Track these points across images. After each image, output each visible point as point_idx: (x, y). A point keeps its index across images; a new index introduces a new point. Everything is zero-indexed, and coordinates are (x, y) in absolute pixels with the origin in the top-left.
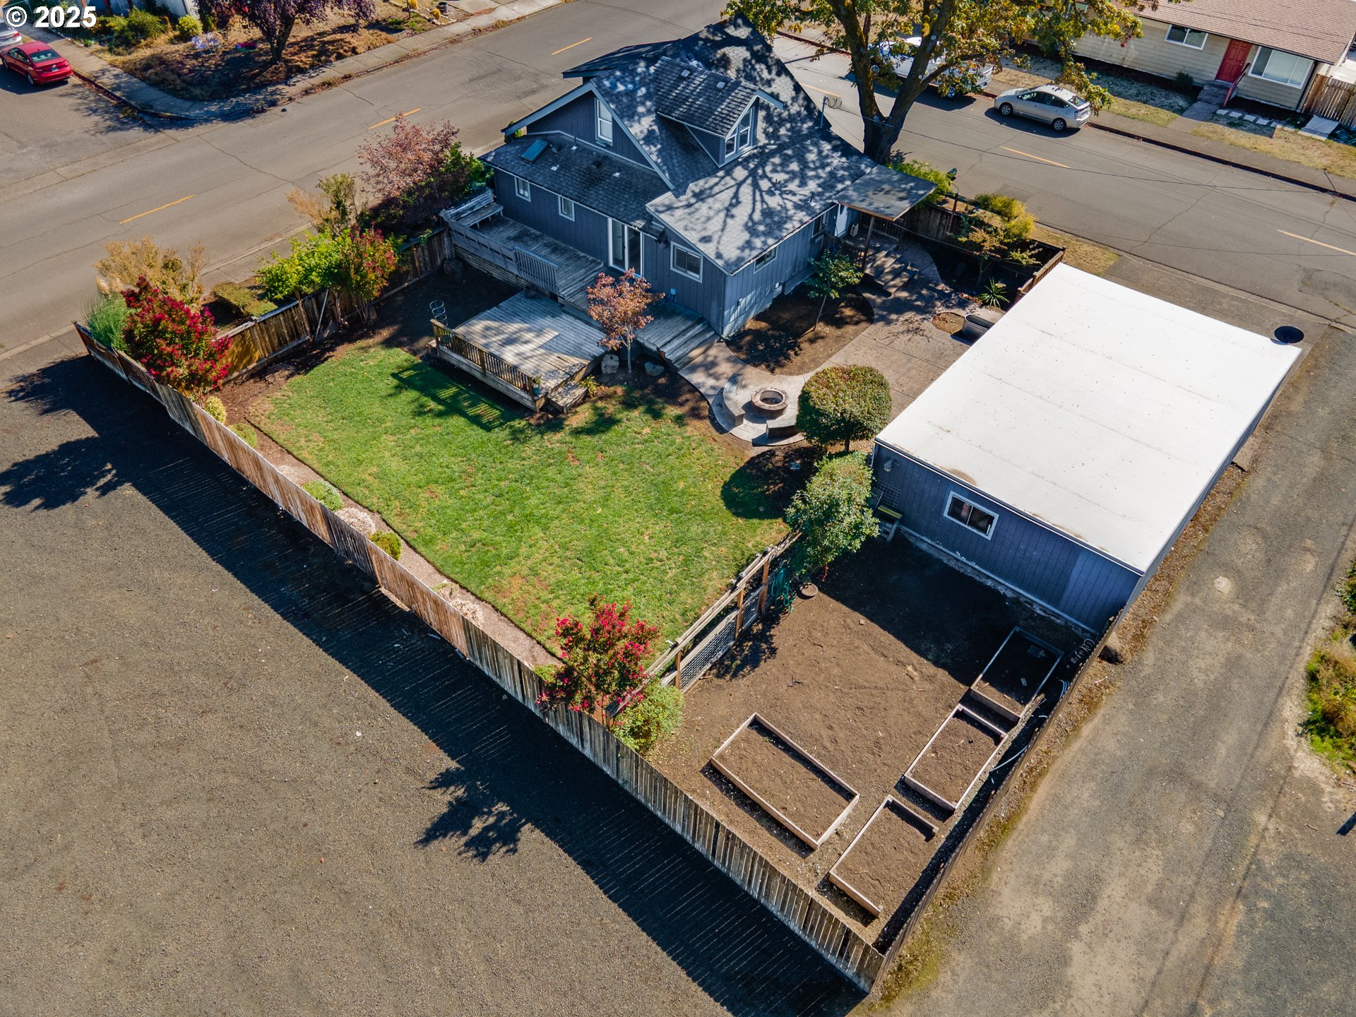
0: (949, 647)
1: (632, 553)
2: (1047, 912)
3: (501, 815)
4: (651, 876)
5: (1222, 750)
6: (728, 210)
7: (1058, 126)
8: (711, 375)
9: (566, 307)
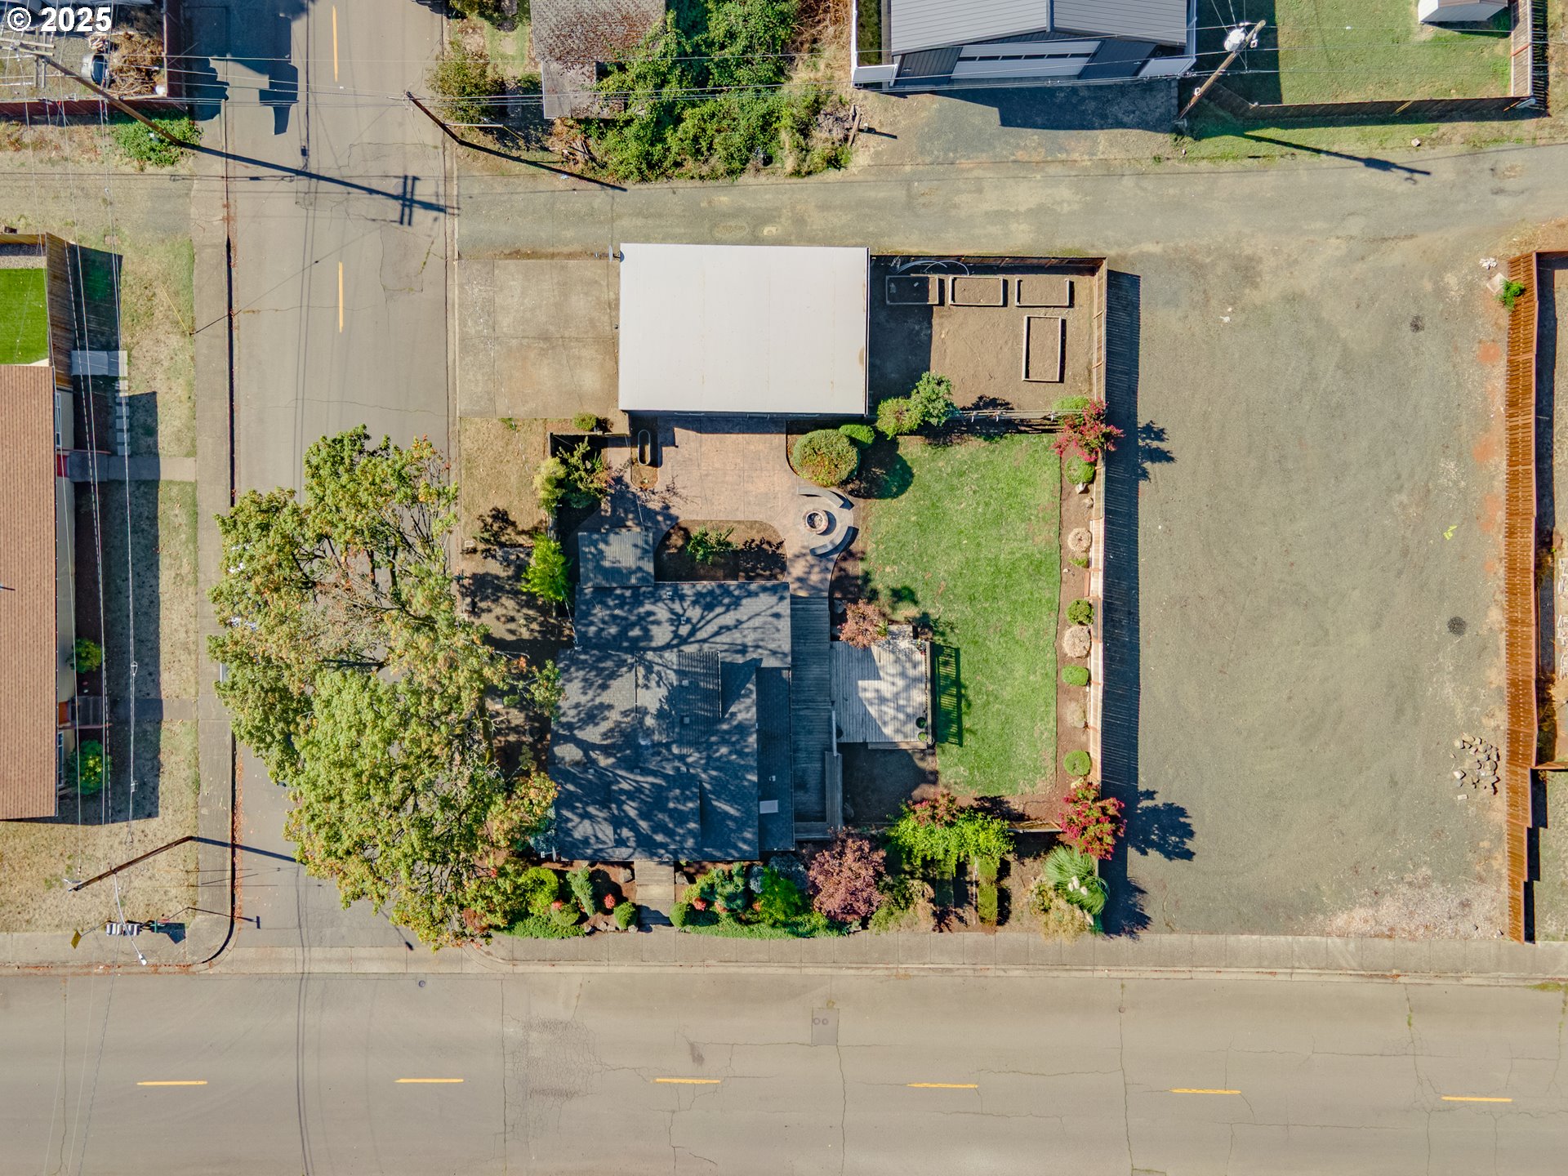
0: (917, 327)
1: (978, 504)
2: (1016, 225)
3: (1143, 439)
5: (881, 195)
6: (736, 627)
8: (810, 573)
9: (833, 699)
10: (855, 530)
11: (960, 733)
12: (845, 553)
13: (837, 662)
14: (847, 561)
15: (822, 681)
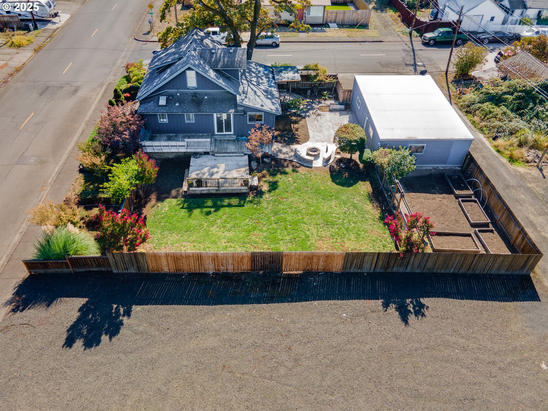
0: (437, 188)
3: (412, 302)
4: (461, 287)
7: (274, 44)
8: (284, 154)
9: (216, 155)
10: (311, 167)
11: (190, 209)
12: (298, 165)
13: (237, 156)
14: (293, 166)
15: (227, 149)
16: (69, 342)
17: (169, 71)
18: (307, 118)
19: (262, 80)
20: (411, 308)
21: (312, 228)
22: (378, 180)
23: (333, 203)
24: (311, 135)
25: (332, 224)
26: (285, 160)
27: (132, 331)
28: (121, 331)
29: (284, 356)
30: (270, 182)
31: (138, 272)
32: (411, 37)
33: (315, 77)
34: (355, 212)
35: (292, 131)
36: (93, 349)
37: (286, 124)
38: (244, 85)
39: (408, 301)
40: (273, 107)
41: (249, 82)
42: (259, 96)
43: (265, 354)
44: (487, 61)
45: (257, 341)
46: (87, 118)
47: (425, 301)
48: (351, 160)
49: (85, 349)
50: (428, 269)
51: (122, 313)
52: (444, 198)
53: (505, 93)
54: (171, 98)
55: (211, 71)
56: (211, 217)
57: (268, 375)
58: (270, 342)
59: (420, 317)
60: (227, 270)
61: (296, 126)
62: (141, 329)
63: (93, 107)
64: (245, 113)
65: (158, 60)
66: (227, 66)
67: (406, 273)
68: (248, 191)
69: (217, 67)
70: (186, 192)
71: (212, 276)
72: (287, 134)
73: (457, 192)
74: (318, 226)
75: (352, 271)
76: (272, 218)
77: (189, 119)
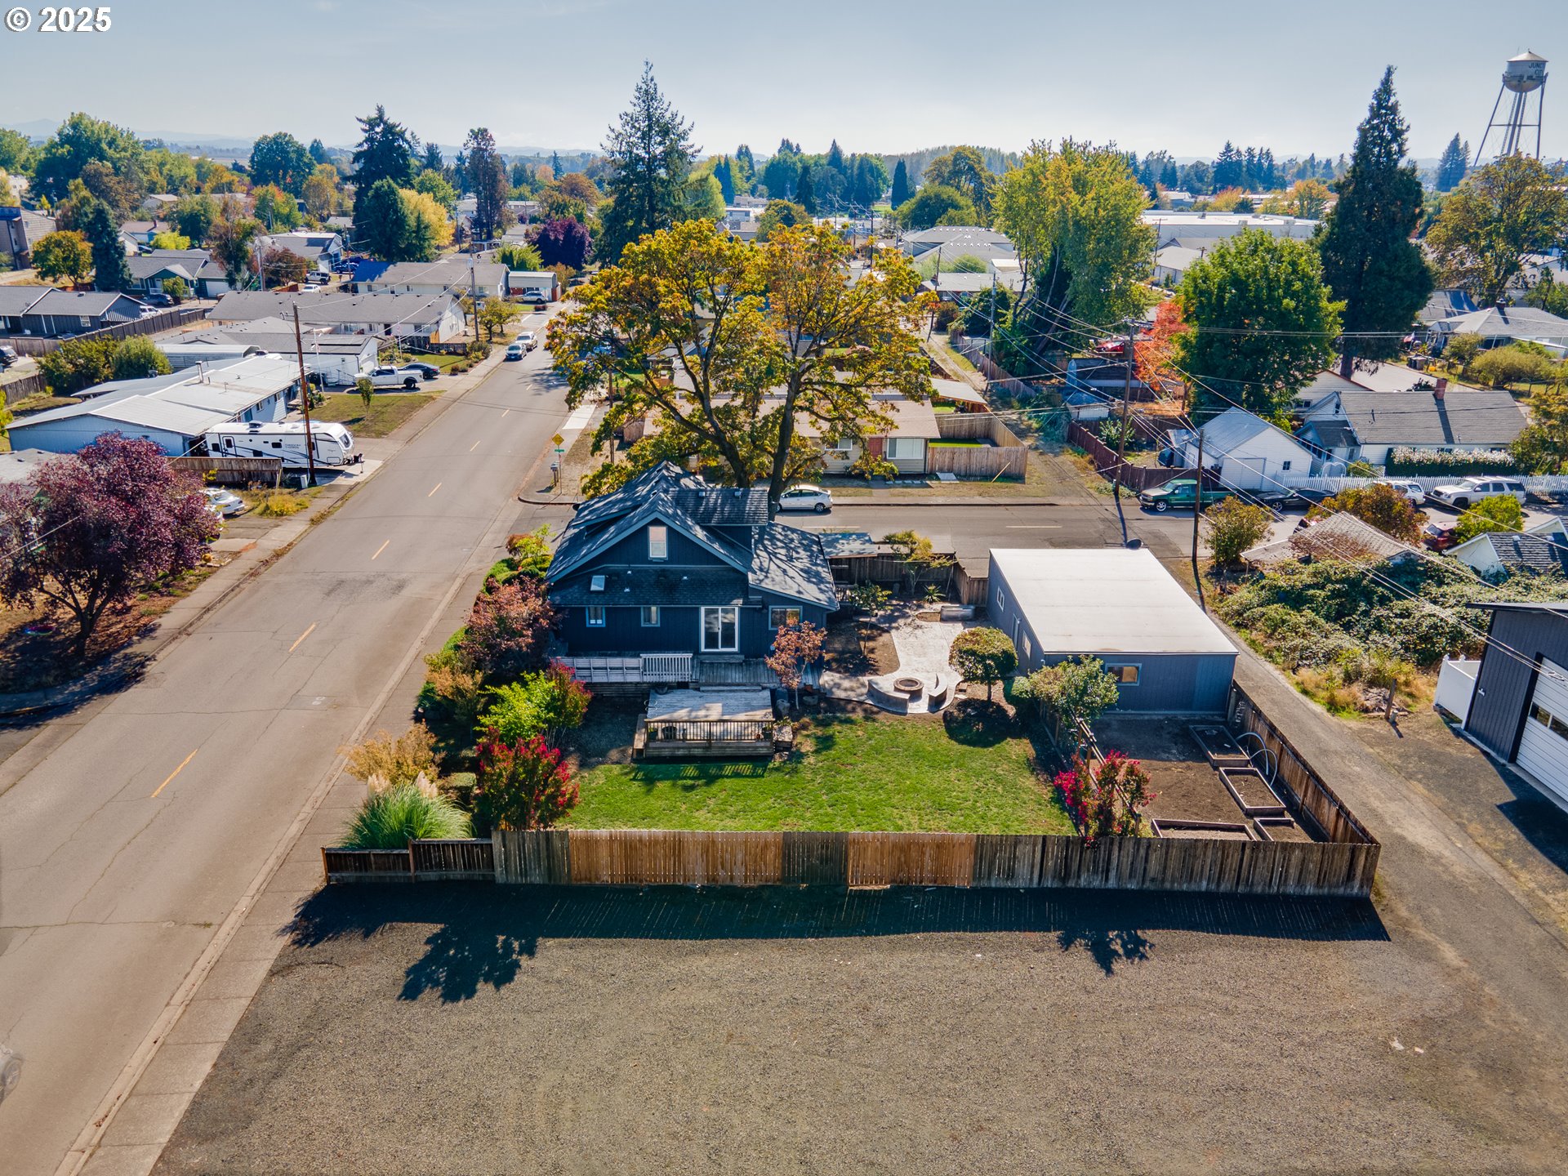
7: (819, 508)
8: (846, 690)
9: (702, 688)
10: (905, 714)
11: (649, 781)
12: (875, 709)
13: (746, 691)
14: (865, 710)
15: (726, 677)
16: (411, 992)
17: (612, 529)
18: (893, 632)
19: (798, 553)
20: (1117, 947)
21: (909, 814)
22: (1047, 737)
23: (953, 775)
24: (902, 660)
25: (952, 809)
26: (849, 701)
27: (539, 979)
28: (516, 978)
29: (855, 1020)
30: (818, 738)
31: (547, 882)
32: (1117, 499)
33: (908, 556)
34: (1000, 789)
35: (861, 652)
36: (461, 1003)
37: (848, 642)
38: (761, 558)
39: (1112, 934)
40: (822, 597)
41: (772, 555)
42: (792, 578)
43: (814, 1016)
44: (1273, 534)
45: (797, 995)
46: (425, 633)
47: (1148, 935)
48: (989, 703)
49: (444, 1003)
50: (1153, 880)
51: (517, 949)
52: (1189, 768)
53: (1309, 587)
54: (614, 578)
55: (698, 528)
56: (695, 796)
57: (822, 1050)
58: (825, 998)
59: (1137, 960)
60: (731, 879)
61: (871, 644)
62: (558, 975)
63: (436, 615)
64: (765, 607)
65: (590, 512)
66: (728, 520)
67: (1109, 890)
68: (771, 751)
69: (710, 522)
70: (640, 751)
71: (701, 893)
72: (852, 657)
73: (1215, 757)
74: (922, 812)
75: (993, 885)
76: (824, 797)
77: (649, 620)
